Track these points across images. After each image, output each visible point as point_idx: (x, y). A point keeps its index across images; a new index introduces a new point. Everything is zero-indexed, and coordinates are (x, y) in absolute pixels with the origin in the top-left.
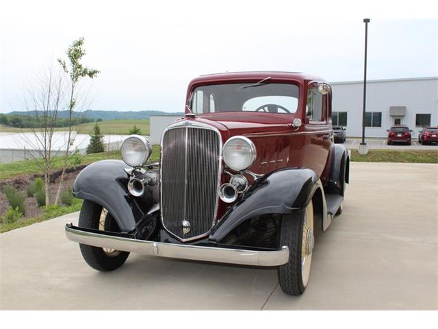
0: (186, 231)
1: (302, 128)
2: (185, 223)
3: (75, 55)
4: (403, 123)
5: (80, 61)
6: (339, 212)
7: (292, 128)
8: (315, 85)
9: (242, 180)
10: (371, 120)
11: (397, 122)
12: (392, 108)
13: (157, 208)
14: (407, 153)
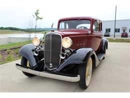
0: (51, 67)
1: (91, 34)
2: (51, 64)
3: (37, 14)
4: (126, 31)
5: (38, 15)
6: (104, 58)
7: (88, 34)
8: (96, 20)
9: (68, 51)
10: (117, 30)
11: (124, 31)
12: (123, 28)
13: (43, 59)
14: (126, 40)
